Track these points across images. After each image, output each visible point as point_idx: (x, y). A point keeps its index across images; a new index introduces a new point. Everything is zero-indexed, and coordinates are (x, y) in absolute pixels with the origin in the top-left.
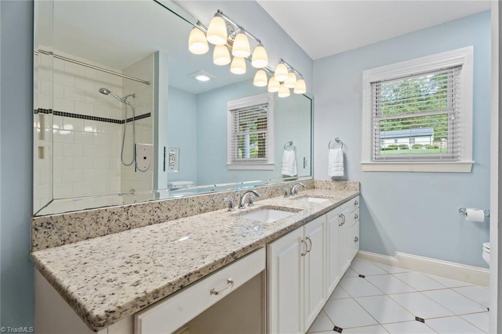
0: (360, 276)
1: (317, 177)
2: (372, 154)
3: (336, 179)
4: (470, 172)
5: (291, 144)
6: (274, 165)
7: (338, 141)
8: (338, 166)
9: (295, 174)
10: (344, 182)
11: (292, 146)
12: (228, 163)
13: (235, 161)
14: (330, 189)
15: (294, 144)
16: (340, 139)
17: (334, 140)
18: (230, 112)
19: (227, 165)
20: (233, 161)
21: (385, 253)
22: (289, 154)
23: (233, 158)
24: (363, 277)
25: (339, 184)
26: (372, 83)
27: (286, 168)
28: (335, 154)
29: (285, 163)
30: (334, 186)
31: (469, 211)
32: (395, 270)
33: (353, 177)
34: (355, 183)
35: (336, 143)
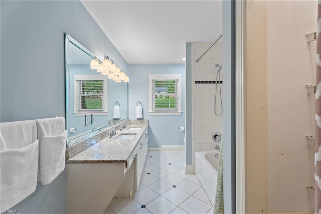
0: (150, 157)
1: (130, 118)
2: (153, 108)
3: (139, 119)
4: (181, 114)
5: (117, 102)
6: (107, 113)
7: (139, 102)
8: (140, 113)
9: (120, 117)
10: (142, 120)
11: (118, 103)
12: (74, 112)
13: (79, 111)
14: (136, 123)
15: (119, 102)
16: (141, 102)
17: (138, 102)
18: (76, 81)
19: (73, 114)
20: (78, 111)
21: (158, 147)
22: (117, 108)
23: (78, 109)
24: (152, 157)
25: (140, 121)
26: (152, 80)
27: (116, 115)
28: (139, 108)
29: (115, 112)
30: (138, 122)
31: (181, 128)
32: (161, 152)
33: (146, 118)
34: (146, 120)
35: (139, 103)
